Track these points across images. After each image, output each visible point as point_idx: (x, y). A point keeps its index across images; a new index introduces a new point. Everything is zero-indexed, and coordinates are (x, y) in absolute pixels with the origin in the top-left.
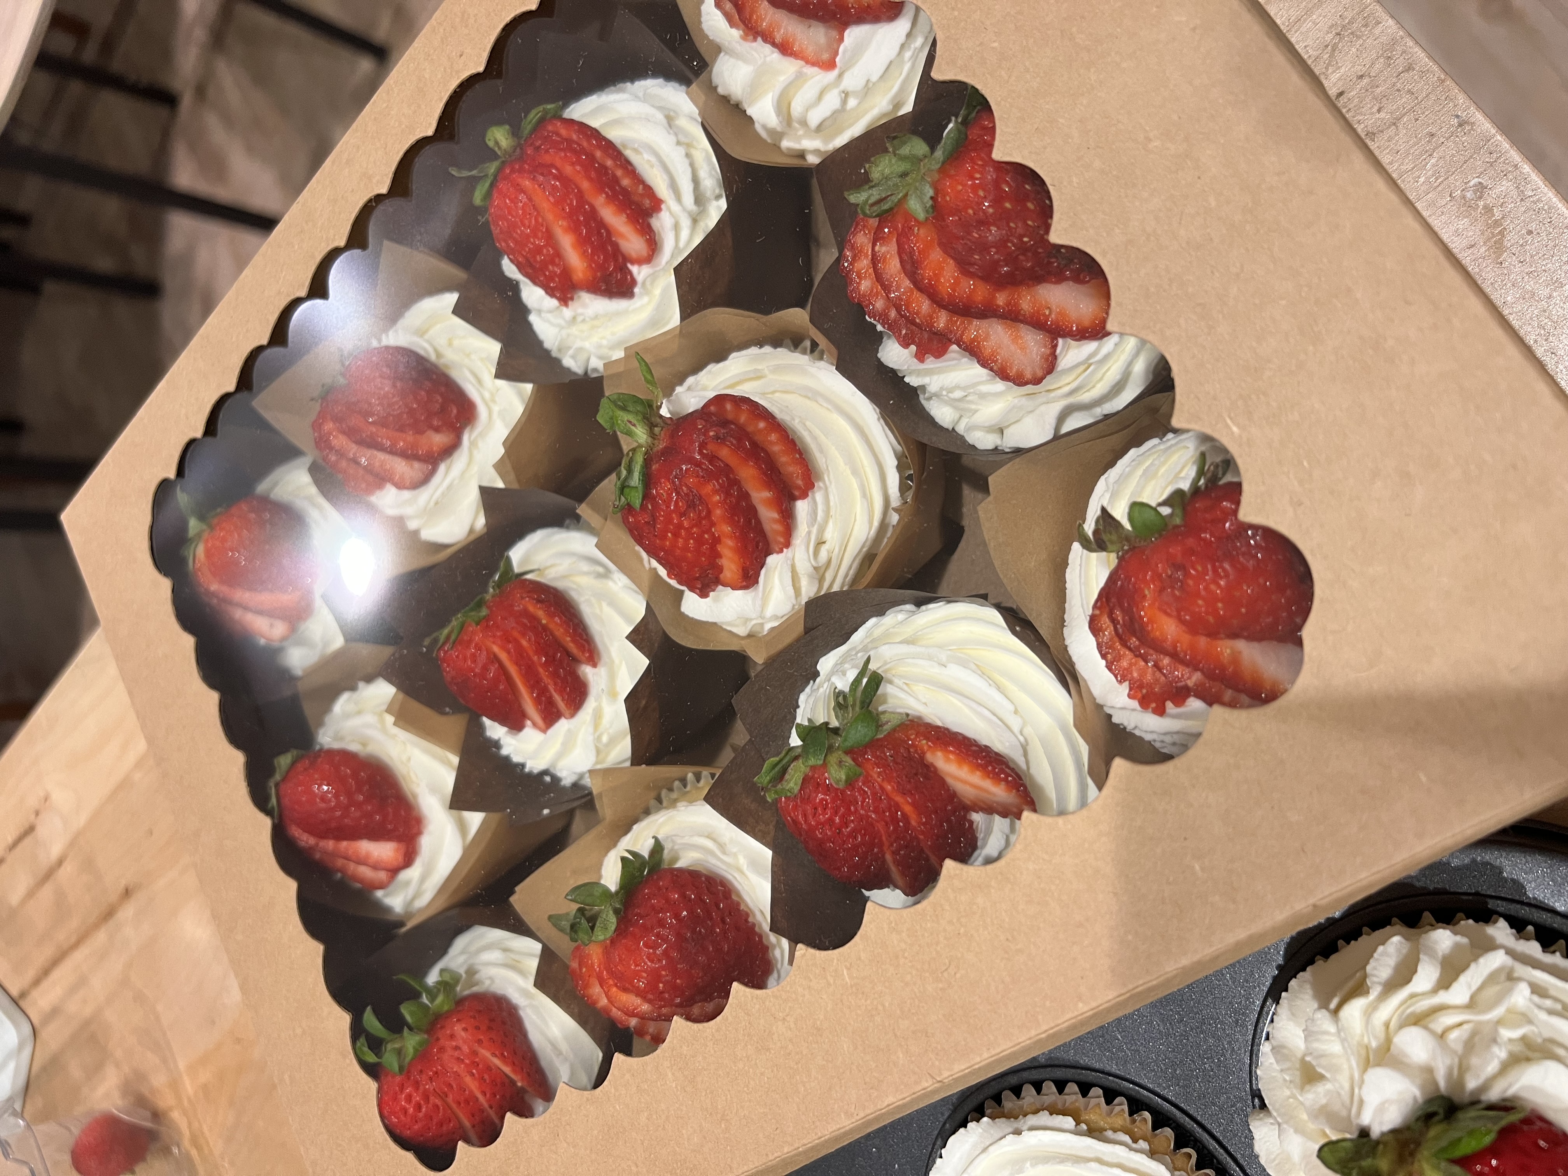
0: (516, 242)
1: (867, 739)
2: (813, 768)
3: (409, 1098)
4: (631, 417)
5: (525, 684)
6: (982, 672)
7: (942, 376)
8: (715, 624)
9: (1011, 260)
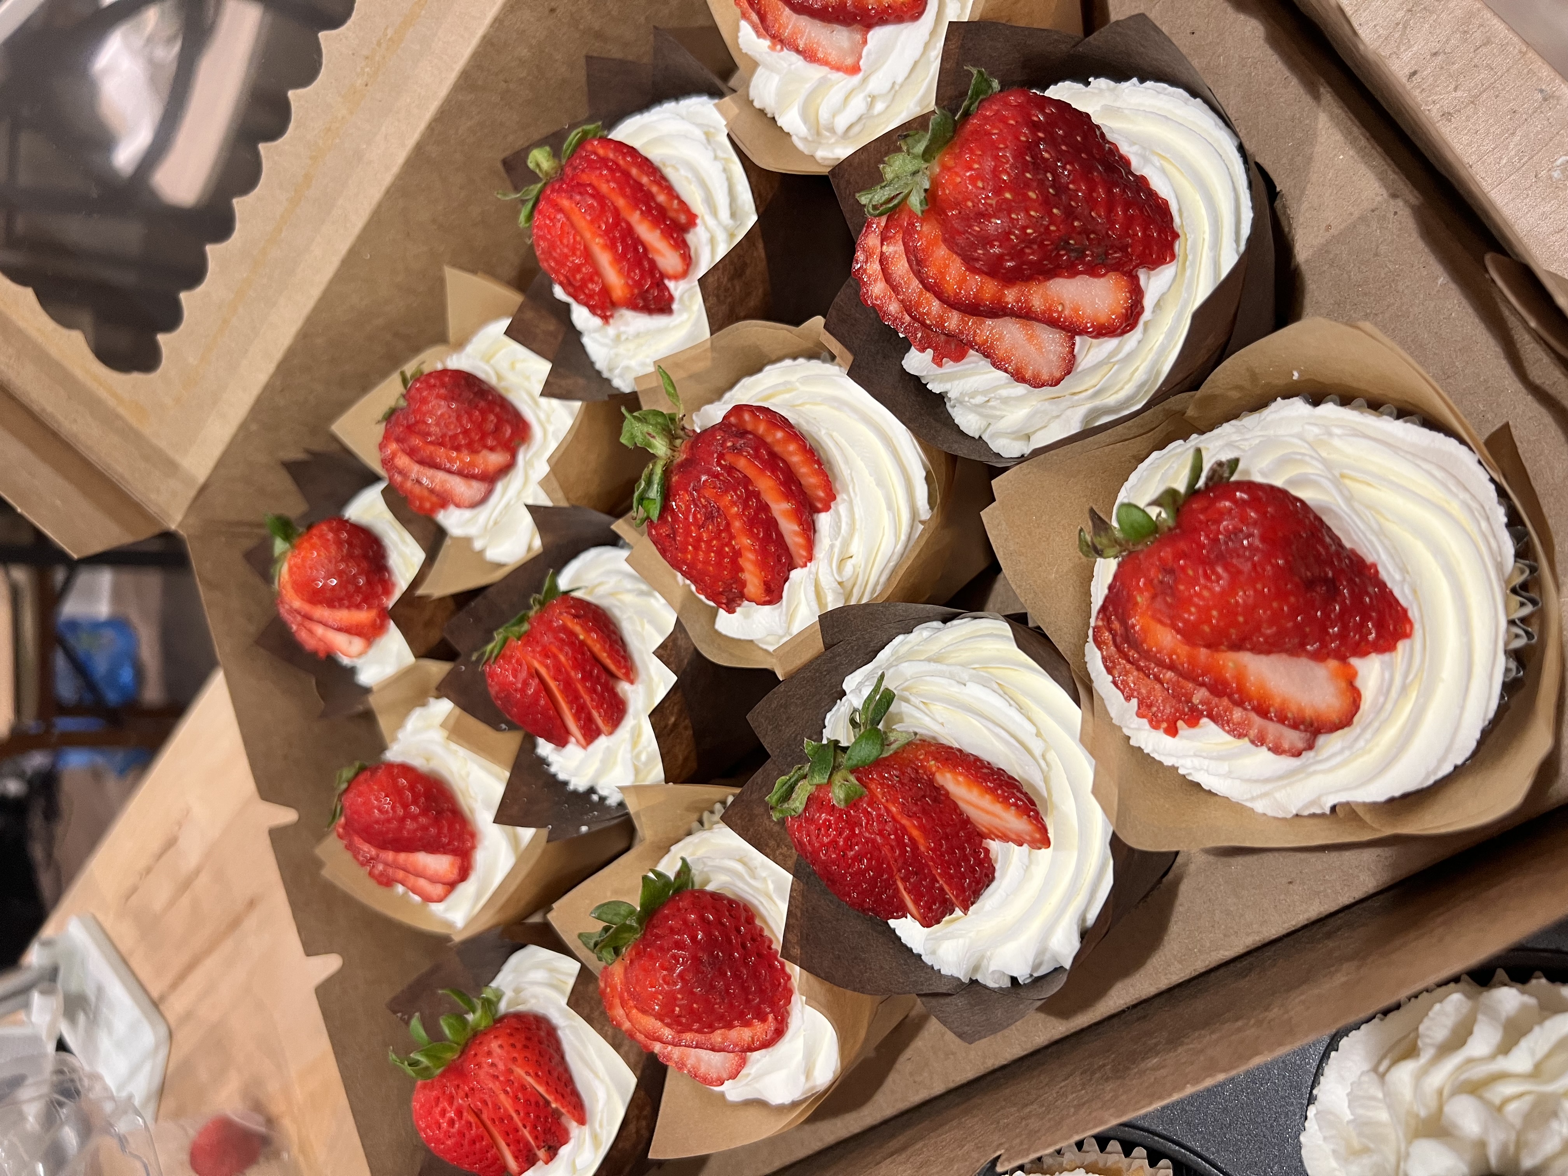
0: (557, 262)
1: (871, 758)
2: (819, 787)
3: (443, 1113)
4: (650, 429)
5: (564, 700)
6: (1003, 691)
7: (962, 381)
8: (751, 641)
9: (1018, 254)
